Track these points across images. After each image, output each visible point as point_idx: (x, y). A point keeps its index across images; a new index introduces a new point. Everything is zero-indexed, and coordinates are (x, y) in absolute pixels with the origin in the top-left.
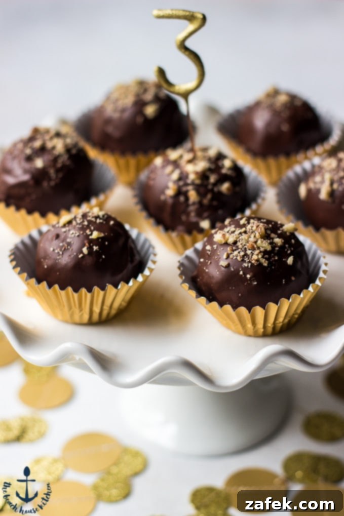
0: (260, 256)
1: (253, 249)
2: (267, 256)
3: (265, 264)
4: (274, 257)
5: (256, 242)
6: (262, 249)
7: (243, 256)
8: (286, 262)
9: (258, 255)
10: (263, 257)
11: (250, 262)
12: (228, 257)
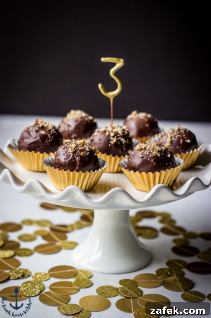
0: (157, 152)
1: (153, 150)
2: (159, 153)
3: (159, 156)
4: (162, 153)
5: (154, 147)
6: (157, 150)
7: (149, 153)
8: (167, 156)
9: (155, 152)
10: (158, 153)
11: (152, 155)
12: (142, 154)
